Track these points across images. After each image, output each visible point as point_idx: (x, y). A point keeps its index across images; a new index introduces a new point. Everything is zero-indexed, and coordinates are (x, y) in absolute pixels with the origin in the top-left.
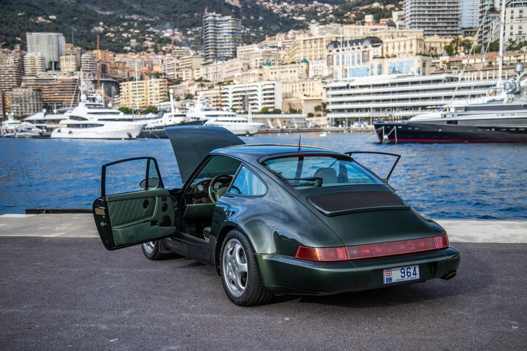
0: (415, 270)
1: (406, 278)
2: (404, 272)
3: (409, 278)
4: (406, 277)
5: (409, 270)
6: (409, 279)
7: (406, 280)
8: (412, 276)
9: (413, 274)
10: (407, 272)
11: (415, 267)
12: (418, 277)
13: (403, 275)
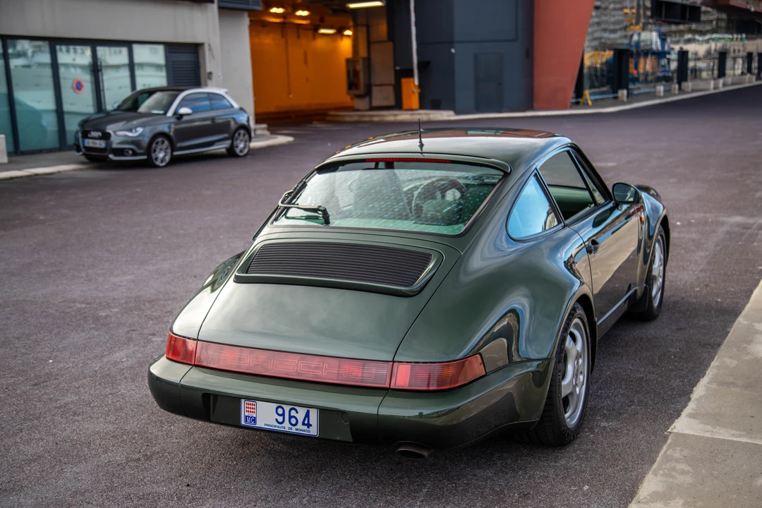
0: (307, 415)
1: (286, 427)
2: (283, 415)
3: (294, 428)
4: (286, 424)
5: (293, 413)
6: (294, 430)
7: (287, 429)
8: (300, 426)
9: (304, 424)
10: (291, 417)
11: (308, 412)
12: (314, 431)
13: (280, 419)
